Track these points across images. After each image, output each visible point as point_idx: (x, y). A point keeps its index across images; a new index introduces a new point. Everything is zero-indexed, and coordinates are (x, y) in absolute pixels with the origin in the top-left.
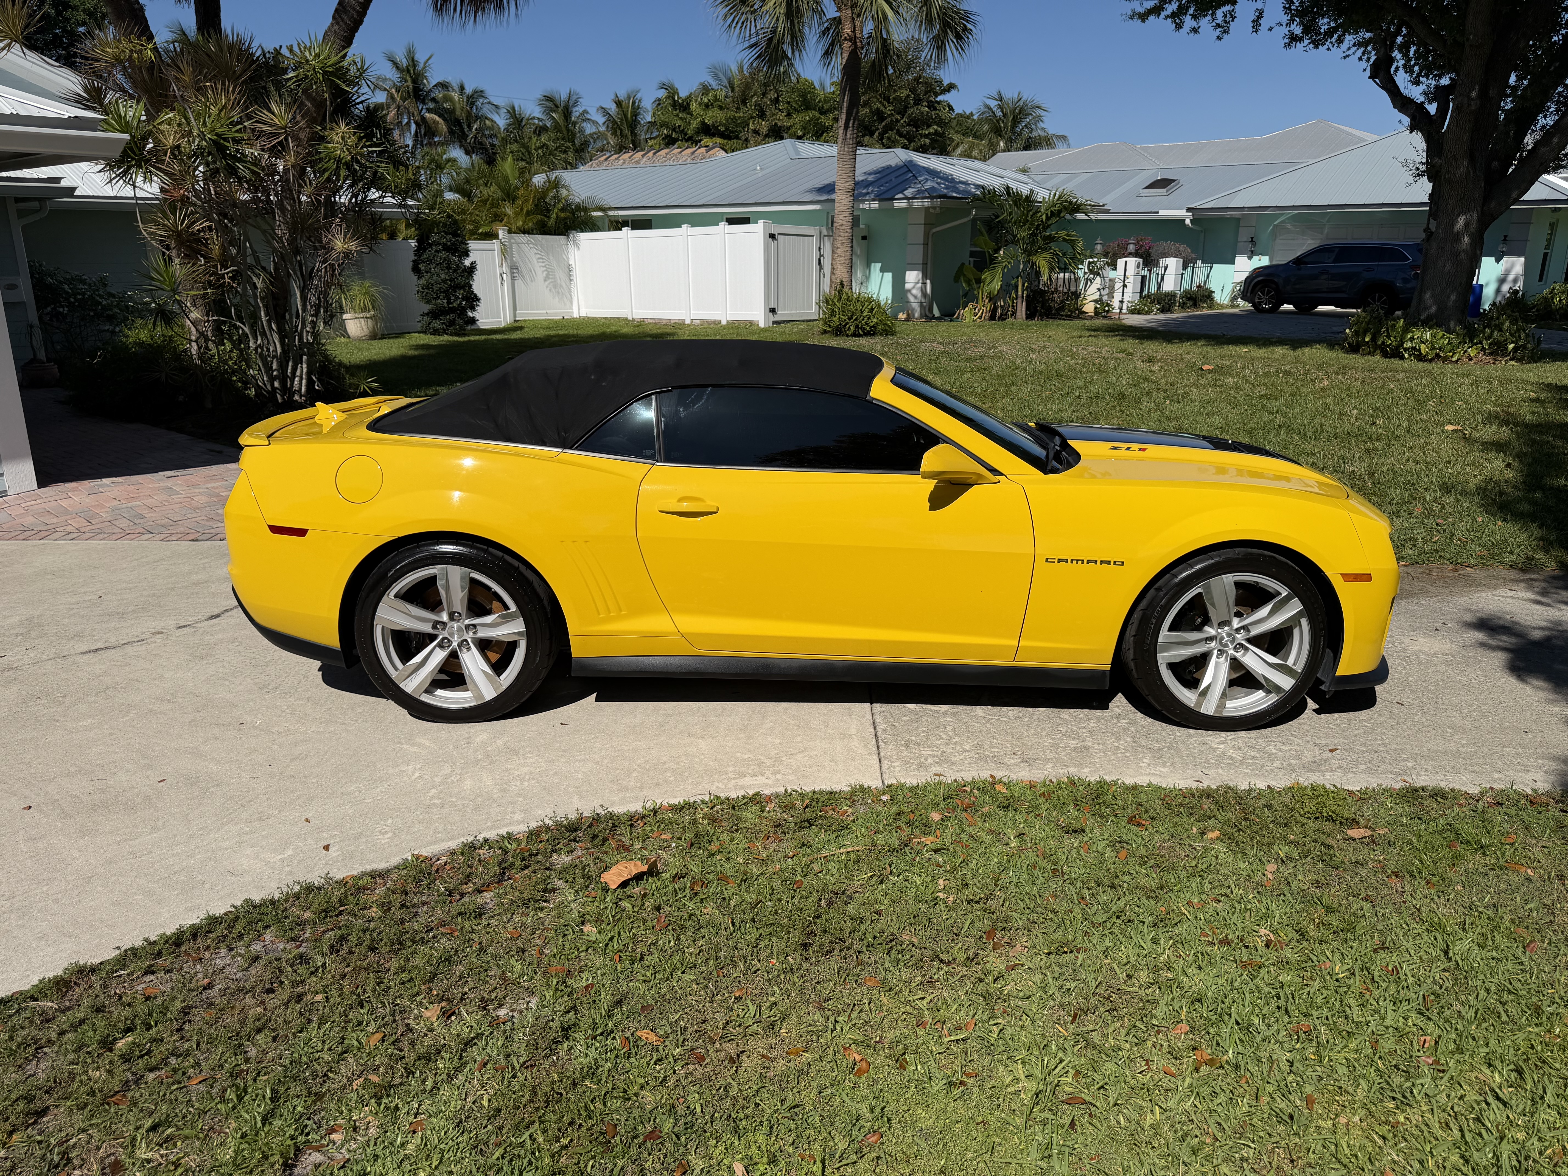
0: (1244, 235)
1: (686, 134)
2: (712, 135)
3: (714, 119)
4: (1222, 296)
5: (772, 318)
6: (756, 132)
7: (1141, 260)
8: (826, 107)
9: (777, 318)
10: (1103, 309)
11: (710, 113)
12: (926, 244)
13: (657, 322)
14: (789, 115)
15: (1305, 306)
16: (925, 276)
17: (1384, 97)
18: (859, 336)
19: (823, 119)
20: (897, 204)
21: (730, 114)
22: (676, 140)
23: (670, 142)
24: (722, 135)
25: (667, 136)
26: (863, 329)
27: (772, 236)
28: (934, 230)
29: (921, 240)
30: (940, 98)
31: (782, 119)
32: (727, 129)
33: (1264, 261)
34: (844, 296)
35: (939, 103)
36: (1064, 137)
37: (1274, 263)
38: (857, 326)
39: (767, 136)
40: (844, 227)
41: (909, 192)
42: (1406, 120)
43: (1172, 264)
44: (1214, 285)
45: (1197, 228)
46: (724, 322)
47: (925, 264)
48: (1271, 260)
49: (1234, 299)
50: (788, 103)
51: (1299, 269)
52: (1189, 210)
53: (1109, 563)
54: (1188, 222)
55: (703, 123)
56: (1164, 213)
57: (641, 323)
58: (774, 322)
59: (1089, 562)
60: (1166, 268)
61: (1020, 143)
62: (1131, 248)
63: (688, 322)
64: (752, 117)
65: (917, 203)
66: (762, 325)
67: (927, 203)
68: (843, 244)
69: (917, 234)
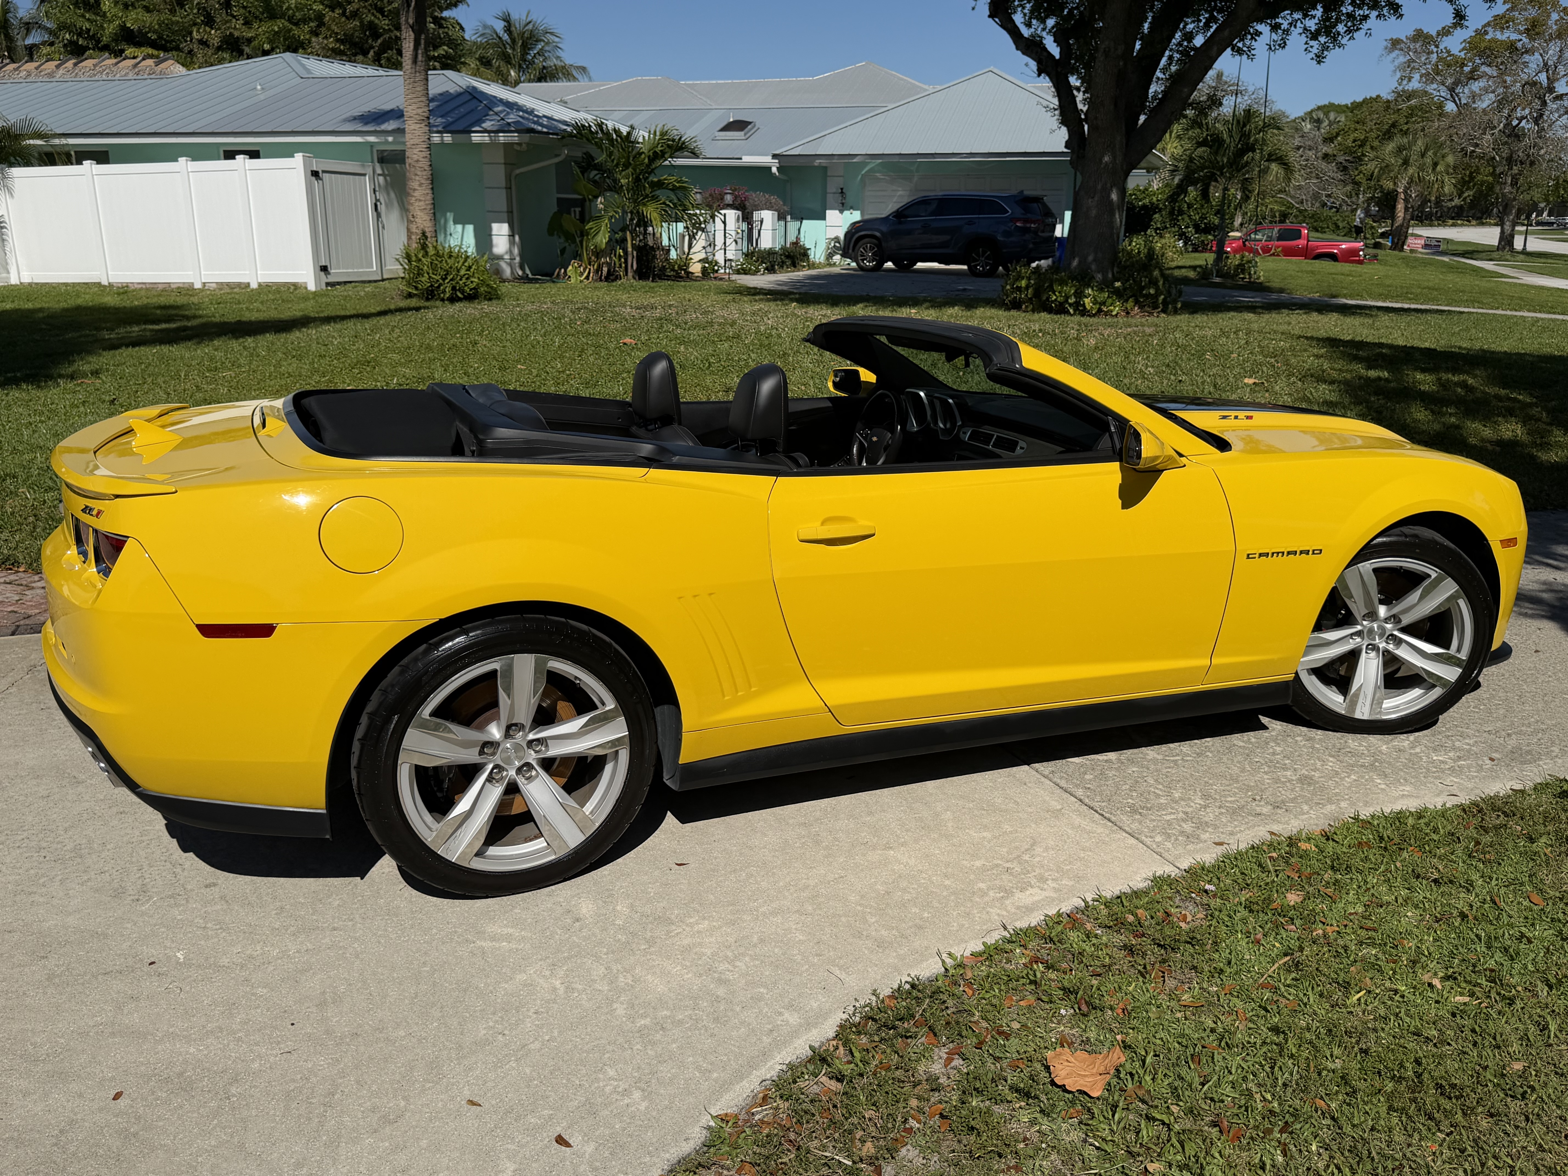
0: (833, 186)
1: (99, 41)
2: (138, 45)
3: (140, 24)
4: (818, 254)
5: (324, 279)
6: (203, 43)
7: (740, 213)
8: (298, 15)
9: (331, 279)
10: (709, 269)
11: (133, 14)
12: (508, 188)
13: (149, 288)
14: (247, 23)
15: (905, 265)
16: (511, 227)
17: (1005, 38)
18: (459, 300)
19: (296, 31)
20: (476, 138)
21: (165, 16)
22: (87, 48)
23: (76, 51)
24: (154, 45)
25: (71, 42)
26: (463, 292)
27: (315, 174)
28: (518, 171)
29: (503, 183)
30: (446, 14)
31: (238, 28)
32: (160, 37)
33: (855, 216)
34: (431, 251)
35: (445, 19)
36: (583, 69)
37: (867, 217)
38: (454, 288)
39: (219, 49)
40: (420, 164)
41: (487, 125)
42: (1033, 64)
43: (767, 216)
44: (807, 241)
45: (783, 177)
46: (254, 285)
47: (510, 212)
48: (862, 214)
49: (830, 256)
50: (245, 8)
51: (900, 223)
52: (775, 156)
53: (1307, 552)
54: (774, 170)
55: (123, 28)
56: (749, 159)
57: (124, 290)
58: (328, 284)
59: (1289, 553)
60: (762, 222)
61: (535, 73)
62: (729, 198)
63: (198, 285)
64: (195, 24)
65: (502, 138)
66: (312, 287)
67: (514, 137)
68: (421, 185)
69: (497, 175)
